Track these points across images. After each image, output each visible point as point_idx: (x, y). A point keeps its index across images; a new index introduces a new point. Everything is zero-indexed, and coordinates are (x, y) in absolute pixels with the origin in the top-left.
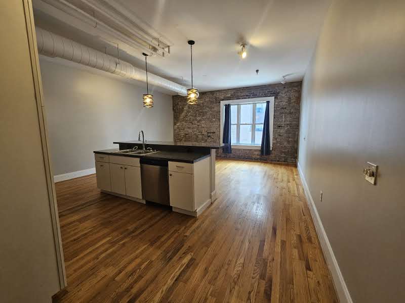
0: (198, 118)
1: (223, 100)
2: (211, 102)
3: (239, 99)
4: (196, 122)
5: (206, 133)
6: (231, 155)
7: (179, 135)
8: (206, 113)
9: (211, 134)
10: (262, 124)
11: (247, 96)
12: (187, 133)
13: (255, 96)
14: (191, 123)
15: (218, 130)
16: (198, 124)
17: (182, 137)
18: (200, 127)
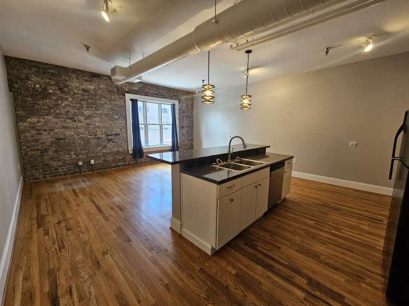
0: (87, 113)
1: (127, 92)
2: (110, 91)
3: (148, 96)
4: (82, 118)
5: (104, 136)
6: (142, 160)
7: (37, 141)
8: (102, 106)
9: (113, 137)
10: (170, 125)
11: (156, 94)
12: (61, 137)
13: (163, 96)
14: (71, 119)
15: (124, 130)
16: (88, 121)
17: (48, 144)
18: (91, 126)
